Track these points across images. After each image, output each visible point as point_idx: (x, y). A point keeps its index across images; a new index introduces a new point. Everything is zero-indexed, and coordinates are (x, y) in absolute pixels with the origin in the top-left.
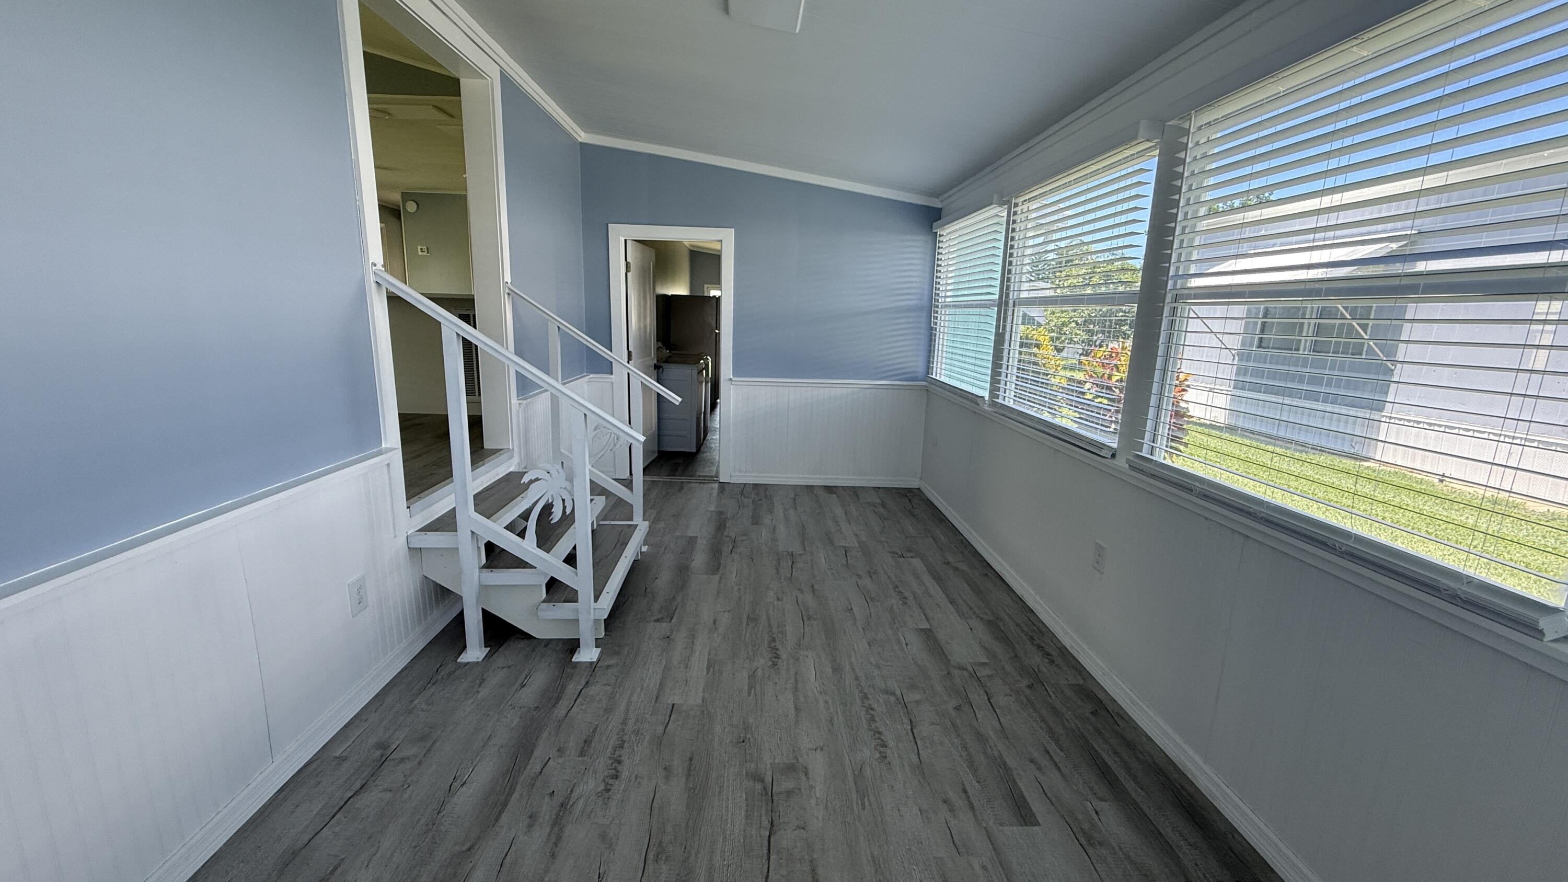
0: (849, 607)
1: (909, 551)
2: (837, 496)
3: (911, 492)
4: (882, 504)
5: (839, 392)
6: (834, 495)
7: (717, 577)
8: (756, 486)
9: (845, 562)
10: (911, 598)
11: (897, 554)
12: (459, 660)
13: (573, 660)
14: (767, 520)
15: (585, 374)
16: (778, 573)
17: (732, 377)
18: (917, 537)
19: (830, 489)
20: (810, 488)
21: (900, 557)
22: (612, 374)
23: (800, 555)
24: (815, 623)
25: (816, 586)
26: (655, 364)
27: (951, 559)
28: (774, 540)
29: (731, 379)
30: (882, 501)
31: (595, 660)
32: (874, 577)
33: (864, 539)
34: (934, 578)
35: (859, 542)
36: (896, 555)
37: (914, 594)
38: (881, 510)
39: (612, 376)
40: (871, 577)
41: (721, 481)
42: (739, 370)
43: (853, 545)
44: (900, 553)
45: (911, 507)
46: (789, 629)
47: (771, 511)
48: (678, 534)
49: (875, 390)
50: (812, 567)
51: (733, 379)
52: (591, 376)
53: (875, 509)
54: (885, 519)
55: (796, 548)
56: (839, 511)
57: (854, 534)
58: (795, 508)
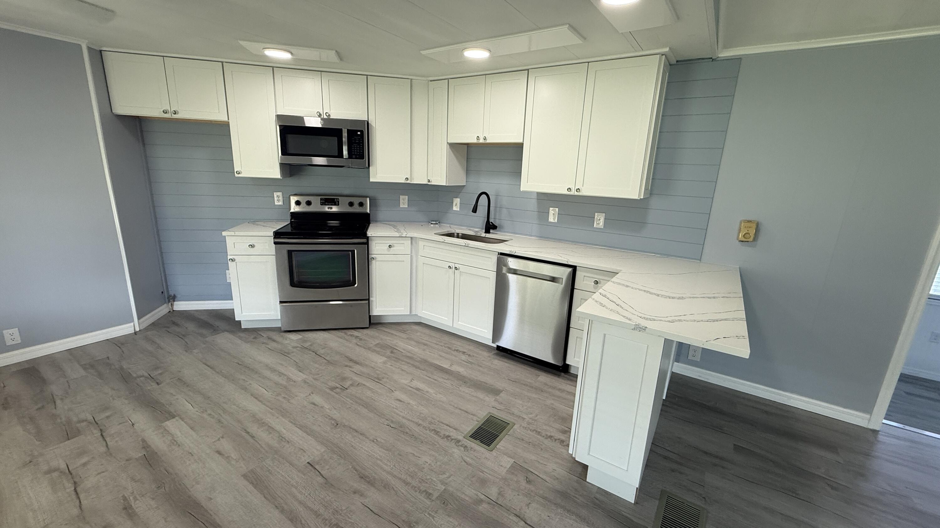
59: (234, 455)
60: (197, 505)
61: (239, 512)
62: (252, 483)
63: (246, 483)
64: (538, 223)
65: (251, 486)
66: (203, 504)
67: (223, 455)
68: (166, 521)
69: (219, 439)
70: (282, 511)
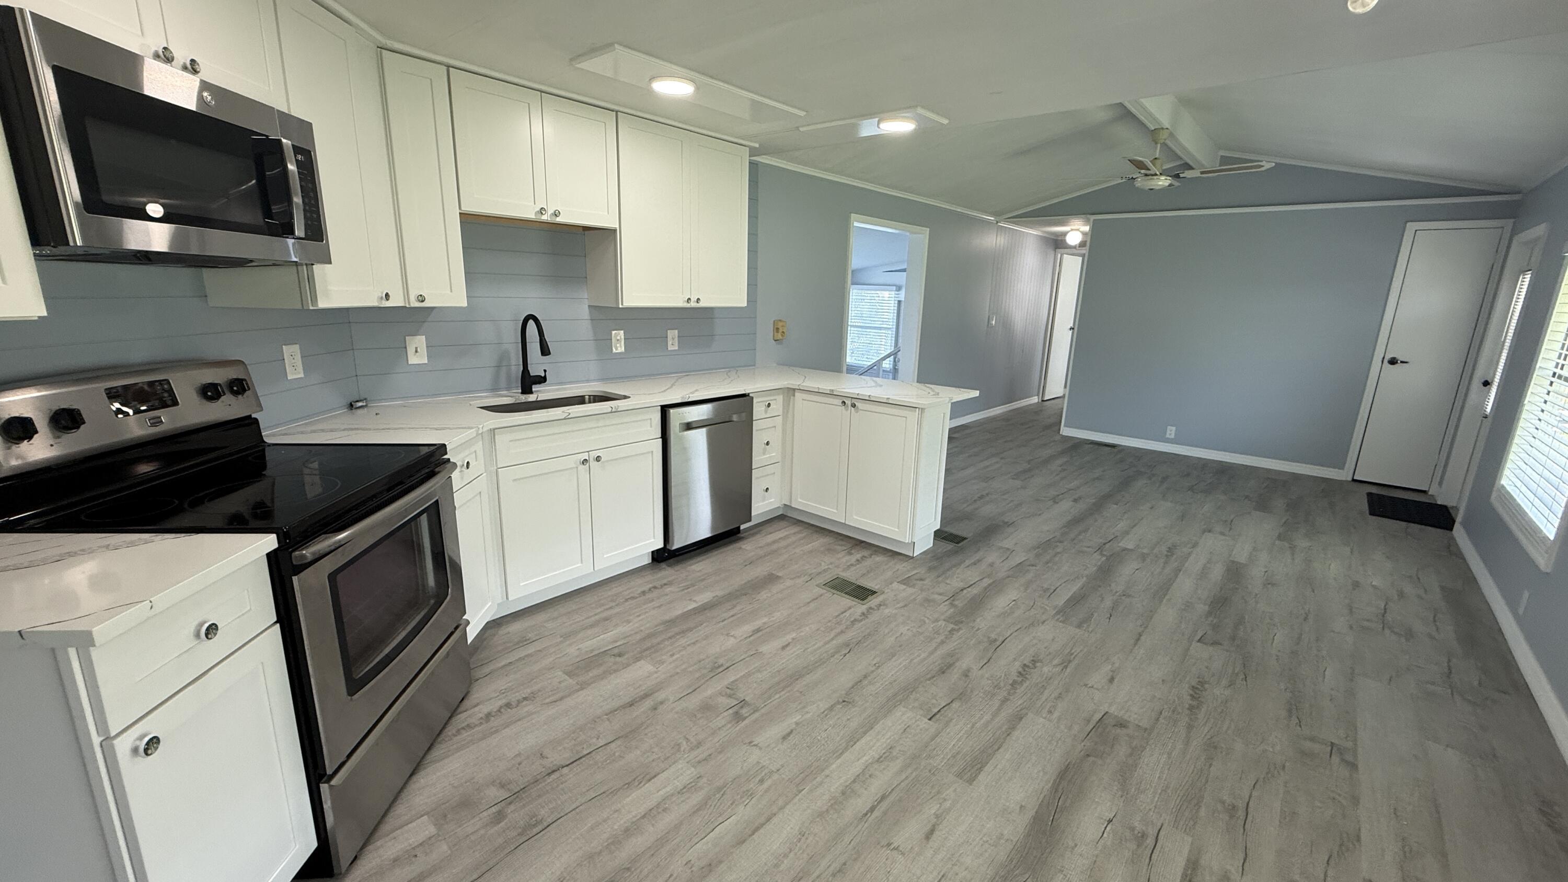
59: (932, 809)
60: (1037, 819)
61: (1029, 768)
62: (980, 770)
63: (981, 777)
64: (596, 358)
65: (986, 769)
66: (1033, 813)
67: (934, 826)
68: (1076, 845)
69: (894, 849)
70: (1013, 728)
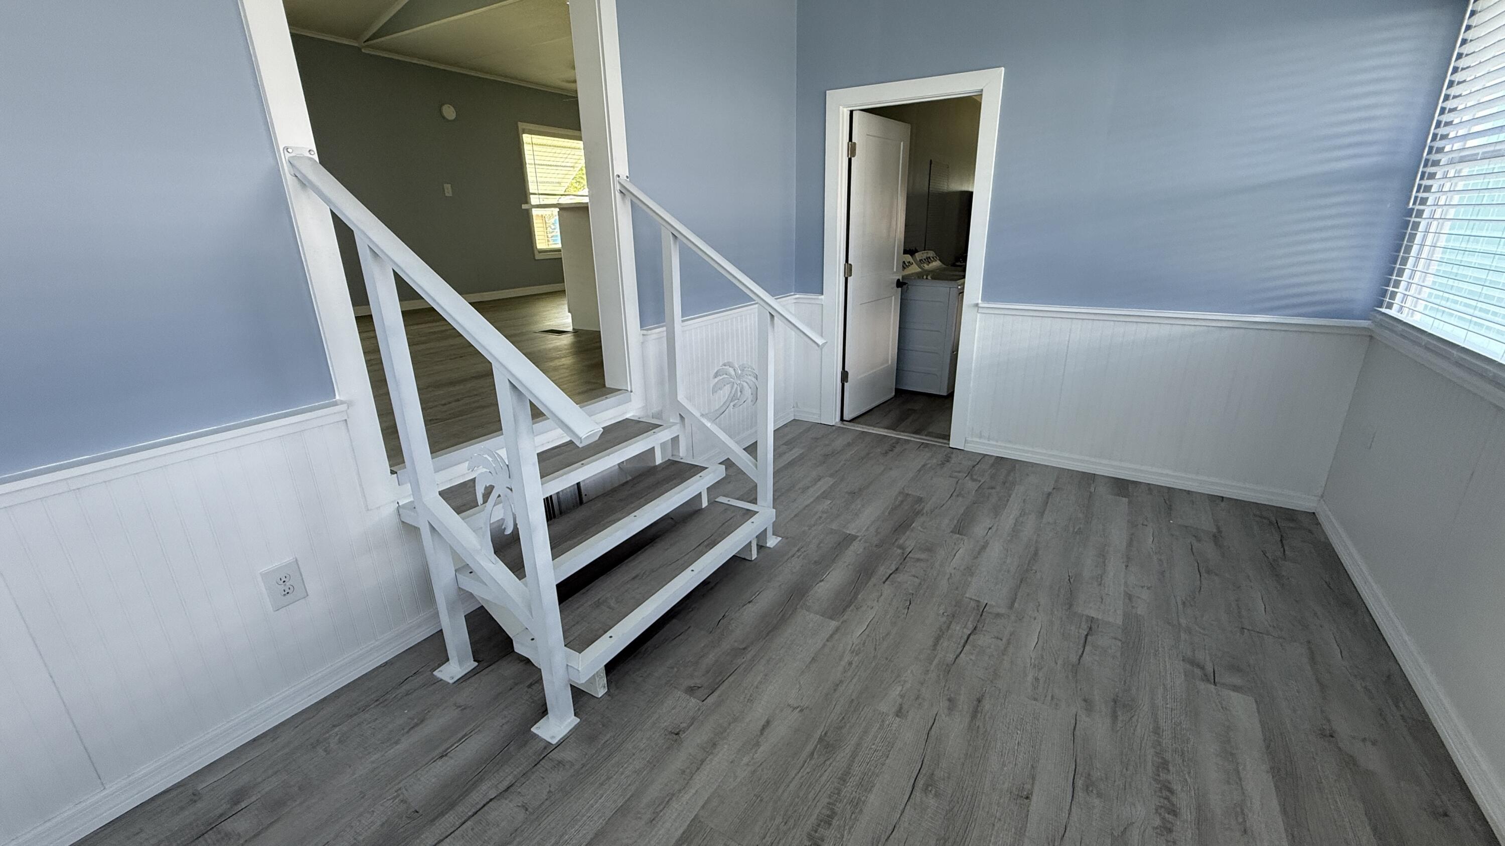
0: (1027, 787)
1: (1235, 668)
2: (1130, 502)
3: (1292, 520)
4: (1214, 536)
5: (1164, 331)
6: (1125, 500)
7: (834, 624)
8: (1000, 460)
9: (1074, 658)
10: (1188, 814)
11: (1202, 668)
12: (435, 673)
13: (533, 729)
14: (979, 530)
15: (793, 293)
16: (935, 645)
17: (980, 301)
18: (1268, 634)
19: (1122, 486)
20: (1088, 478)
21: (1206, 678)
22: (822, 294)
23: (998, 615)
24: (932, 801)
25: (987, 705)
26: (898, 280)
27: (1343, 727)
28: (970, 571)
29: (977, 305)
30: (1218, 528)
31: (554, 742)
32: (1120, 718)
33: (1141, 610)
34: (1275, 771)
35: (1126, 616)
36: (1198, 671)
37: (1201, 808)
38: (1209, 549)
39: (822, 297)
40: (1115, 717)
41: (951, 446)
42: (991, 291)
43: (1111, 620)
44: (1209, 669)
45: (1279, 554)
46: (874, 800)
47: (996, 511)
48: (834, 526)
49: (1242, 331)
50: (1004, 652)
51: (981, 305)
52: (797, 296)
53: (1196, 545)
54: (1208, 572)
55: (997, 600)
56: (1118, 536)
57: (1126, 593)
58: (1042, 514)
